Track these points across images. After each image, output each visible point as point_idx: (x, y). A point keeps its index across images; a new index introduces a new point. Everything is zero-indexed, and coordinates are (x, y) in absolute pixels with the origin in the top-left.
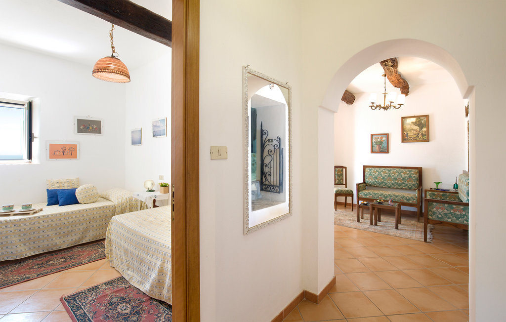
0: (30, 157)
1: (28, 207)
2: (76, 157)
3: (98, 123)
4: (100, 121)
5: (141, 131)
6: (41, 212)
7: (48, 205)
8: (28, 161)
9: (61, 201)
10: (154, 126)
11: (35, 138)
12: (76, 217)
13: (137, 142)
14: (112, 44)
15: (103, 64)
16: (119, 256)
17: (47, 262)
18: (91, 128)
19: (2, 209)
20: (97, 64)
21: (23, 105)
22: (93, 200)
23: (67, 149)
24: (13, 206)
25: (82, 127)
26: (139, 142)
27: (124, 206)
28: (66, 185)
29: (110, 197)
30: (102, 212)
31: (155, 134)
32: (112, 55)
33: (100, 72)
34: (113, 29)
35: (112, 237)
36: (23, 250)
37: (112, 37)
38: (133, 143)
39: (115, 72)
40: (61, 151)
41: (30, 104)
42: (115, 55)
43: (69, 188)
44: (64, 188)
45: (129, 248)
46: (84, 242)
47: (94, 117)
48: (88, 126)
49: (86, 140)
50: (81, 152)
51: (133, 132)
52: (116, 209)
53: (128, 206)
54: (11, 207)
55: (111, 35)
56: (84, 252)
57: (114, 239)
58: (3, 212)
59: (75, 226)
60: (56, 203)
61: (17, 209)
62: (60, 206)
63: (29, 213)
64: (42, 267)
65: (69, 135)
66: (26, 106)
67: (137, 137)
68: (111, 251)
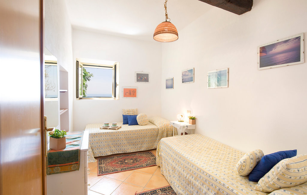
0: (115, 96)
1: (115, 125)
2: (136, 97)
3: (147, 75)
4: (148, 74)
5: (172, 79)
6: (121, 128)
7: (123, 124)
8: (114, 98)
9: (129, 122)
10: (183, 75)
11: (118, 85)
12: (138, 134)
13: (170, 86)
14: (166, 12)
15: (162, 27)
16: (168, 170)
17: (125, 160)
18: (143, 79)
19: (104, 125)
20: (157, 28)
21: (112, 67)
22: (146, 124)
23: (131, 91)
24: (109, 123)
25: (139, 78)
26: (172, 87)
27: (163, 130)
28: (131, 112)
29: (155, 122)
30: (151, 132)
31: (184, 81)
32: (166, 20)
33: (160, 33)
34: (166, 2)
35: (162, 154)
36: (113, 150)
37: (166, 8)
38: (167, 87)
39: (170, 32)
40: (129, 92)
41: (115, 66)
42: (168, 20)
43: (132, 115)
44: (130, 115)
45: (176, 167)
46: (142, 150)
47: (145, 72)
48: (142, 78)
49: (141, 86)
50: (138, 93)
51: (167, 80)
52: (159, 131)
53: (166, 130)
54: (108, 124)
55: (165, 6)
56: (142, 157)
57: (164, 156)
58: (104, 126)
59: (137, 139)
60: (127, 123)
61: (111, 126)
62: (129, 125)
63: (116, 129)
64: (122, 163)
65: (133, 83)
66: (114, 68)
67: (170, 83)
68: (161, 163)
